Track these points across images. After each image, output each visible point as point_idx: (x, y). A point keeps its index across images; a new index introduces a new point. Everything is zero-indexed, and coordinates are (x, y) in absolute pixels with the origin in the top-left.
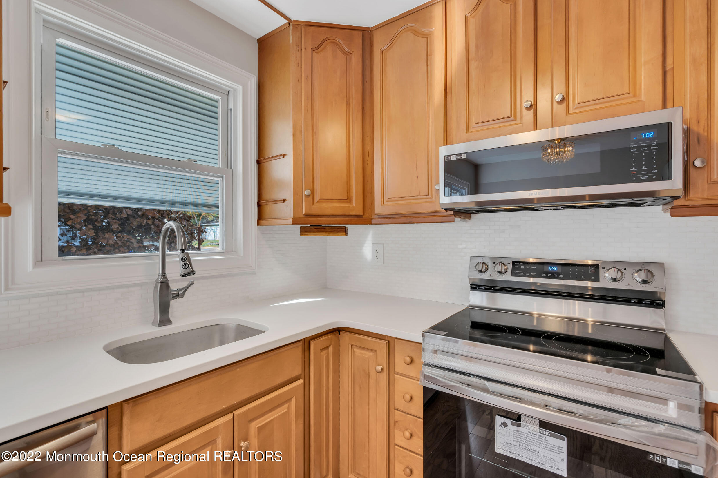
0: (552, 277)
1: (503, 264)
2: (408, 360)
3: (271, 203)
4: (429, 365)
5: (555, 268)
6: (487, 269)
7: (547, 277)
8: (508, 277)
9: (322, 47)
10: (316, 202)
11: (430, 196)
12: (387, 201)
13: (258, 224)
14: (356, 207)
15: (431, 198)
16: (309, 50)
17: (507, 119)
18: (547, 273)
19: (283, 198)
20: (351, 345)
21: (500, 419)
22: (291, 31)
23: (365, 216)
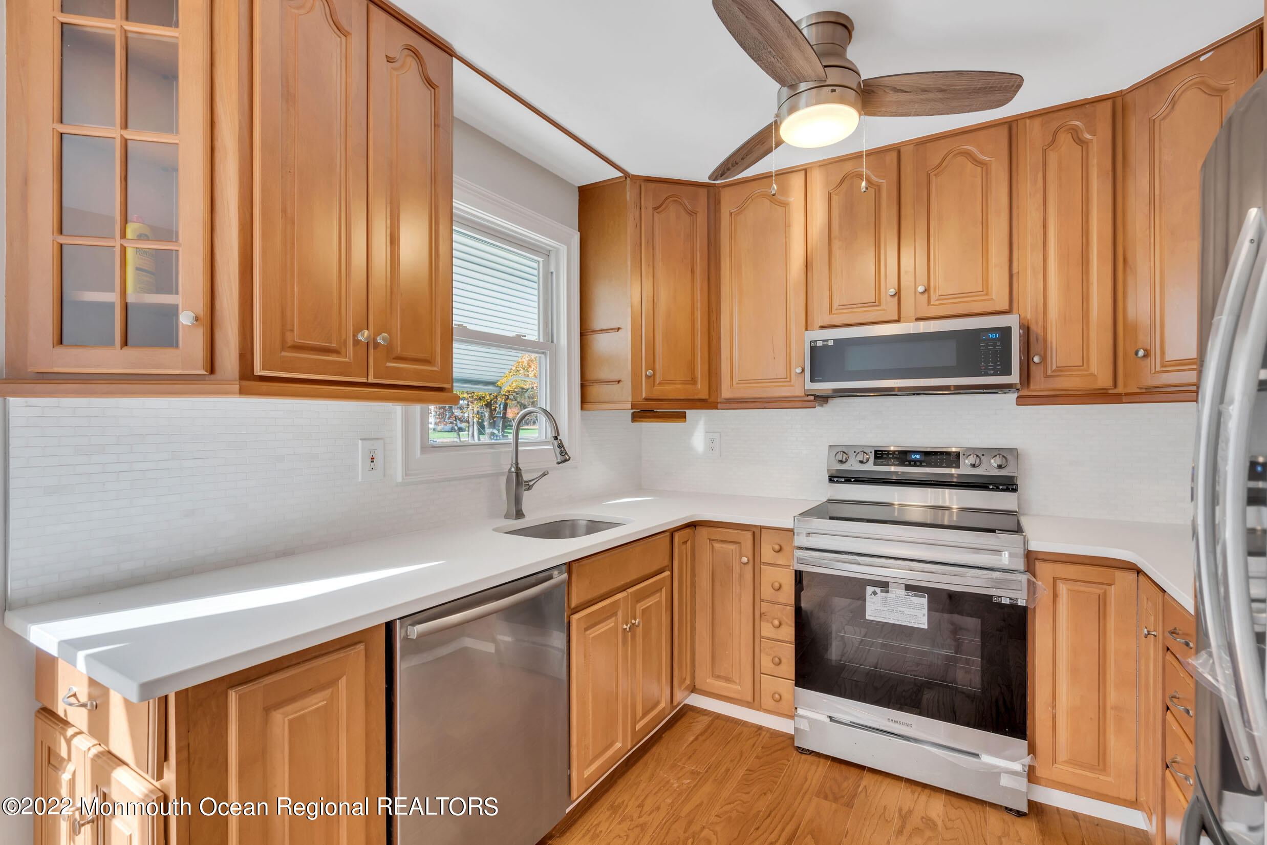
0: (915, 465)
1: (864, 453)
2: (777, 548)
3: (599, 384)
4: (800, 548)
5: (918, 456)
6: (847, 459)
7: (910, 465)
8: (870, 467)
9: (664, 206)
10: (658, 383)
11: (788, 379)
12: (737, 384)
13: (582, 408)
14: (701, 389)
15: (790, 381)
16: (650, 209)
17: (872, 304)
18: (910, 462)
19: (617, 378)
20: (710, 540)
21: (870, 590)
22: (628, 187)
23: (710, 400)
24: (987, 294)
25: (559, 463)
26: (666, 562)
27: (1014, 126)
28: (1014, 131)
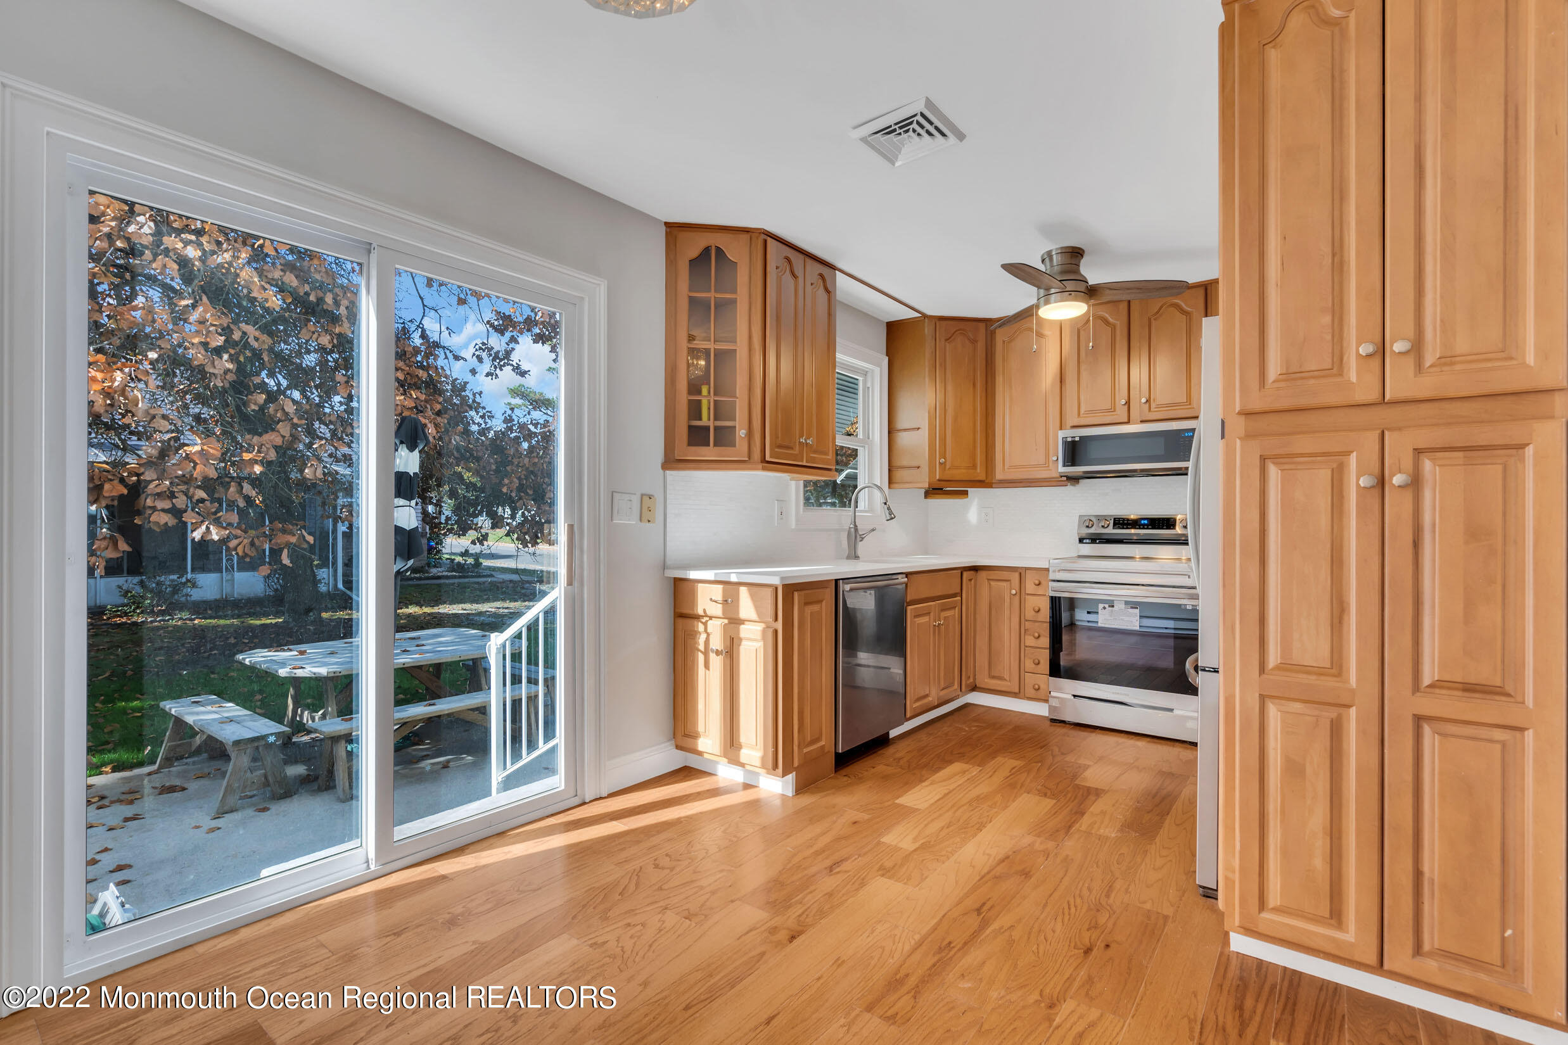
0: (1143, 528)
1: (1106, 520)
2: (1037, 582)
3: (902, 469)
4: (1054, 581)
5: (1146, 522)
6: (1093, 526)
7: (1140, 528)
8: (1110, 530)
9: (953, 338)
10: (948, 468)
11: (1046, 465)
12: (1008, 469)
13: (889, 487)
14: (980, 473)
15: (1048, 467)
16: (943, 340)
17: (1108, 411)
18: (1139, 526)
19: (917, 465)
20: (988, 580)
21: (1101, 606)
22: (926, 324)
23: (987, 481)
24: (1190, 404)
25: (888, 520)
26: (958, 590)
27: (1209, 288)
28: (1209, 291)
